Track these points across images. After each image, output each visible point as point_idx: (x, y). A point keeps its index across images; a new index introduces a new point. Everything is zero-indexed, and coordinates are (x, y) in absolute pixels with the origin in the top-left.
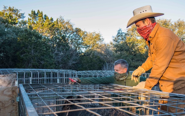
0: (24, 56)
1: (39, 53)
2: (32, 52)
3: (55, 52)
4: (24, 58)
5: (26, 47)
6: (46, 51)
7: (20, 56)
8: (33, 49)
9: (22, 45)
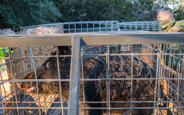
0: (105, 15)
1: (119, 11)
2: (113, 11)
3: (138, 10)
4: (105, 17)
5: (107, 6)
6: (126, 9)
7: (101, 16)
8: (114, 7)
9: (103, 5)
